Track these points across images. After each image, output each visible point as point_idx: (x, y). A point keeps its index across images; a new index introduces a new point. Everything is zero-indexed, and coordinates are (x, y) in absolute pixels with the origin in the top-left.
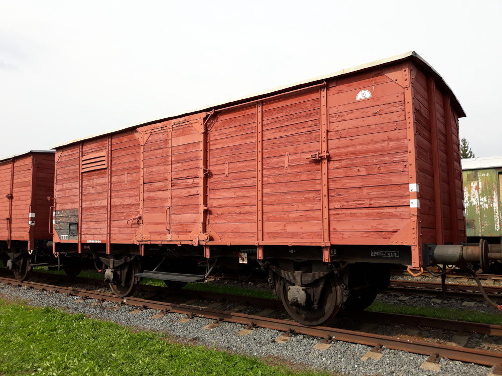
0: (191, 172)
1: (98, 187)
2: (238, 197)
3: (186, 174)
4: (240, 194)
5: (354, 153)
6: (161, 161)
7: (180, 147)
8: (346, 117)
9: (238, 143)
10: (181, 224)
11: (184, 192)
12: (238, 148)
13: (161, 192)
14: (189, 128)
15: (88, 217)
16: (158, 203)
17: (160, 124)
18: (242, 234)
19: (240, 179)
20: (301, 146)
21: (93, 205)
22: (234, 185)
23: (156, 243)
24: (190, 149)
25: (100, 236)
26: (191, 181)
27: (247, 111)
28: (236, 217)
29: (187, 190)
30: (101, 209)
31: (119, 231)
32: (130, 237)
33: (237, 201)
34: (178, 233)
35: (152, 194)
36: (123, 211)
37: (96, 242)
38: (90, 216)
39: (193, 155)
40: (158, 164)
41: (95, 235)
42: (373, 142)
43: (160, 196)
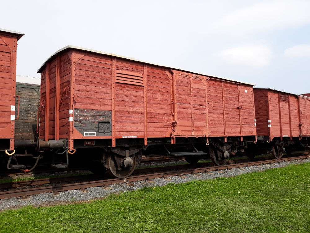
0: (202, 102)
1: (133, 98)
2: (217, 117)
3: (199, 103)
4: (218, 116)
5: (245, 108)
6: (186, 93)
7: (196, 89)
8: (243, 96)
9: (216, 95)
10: (198, 127)
11: (199, 112)
12: (216, 97)
13: (187, 110)
14: (200, 81)
15: (122, 118)
16: (185, 115)
17: (187, 74)
18: (219, 133)
19: (217, 110)
20: (234, 102)
21: (128, 110)
22: (215, 112)
23: (185, 136)
24: (201, 92)
25: (137, 133)
26: (202, 107)
27: (219, 83)
28: (217, 125)
29: (200, 111)
30: (137, 114)
31: (155, 130)
32: (163, 133)
33: (217, 119)
34: (196, 131)
35: (182, 110)
36: (157, 117)
37: (133, 137)
38: (125, 118)
39: (202, 95)
40: (184, 94)
41: (131, 132)
42: (248, 106)
43: (187, 112)
